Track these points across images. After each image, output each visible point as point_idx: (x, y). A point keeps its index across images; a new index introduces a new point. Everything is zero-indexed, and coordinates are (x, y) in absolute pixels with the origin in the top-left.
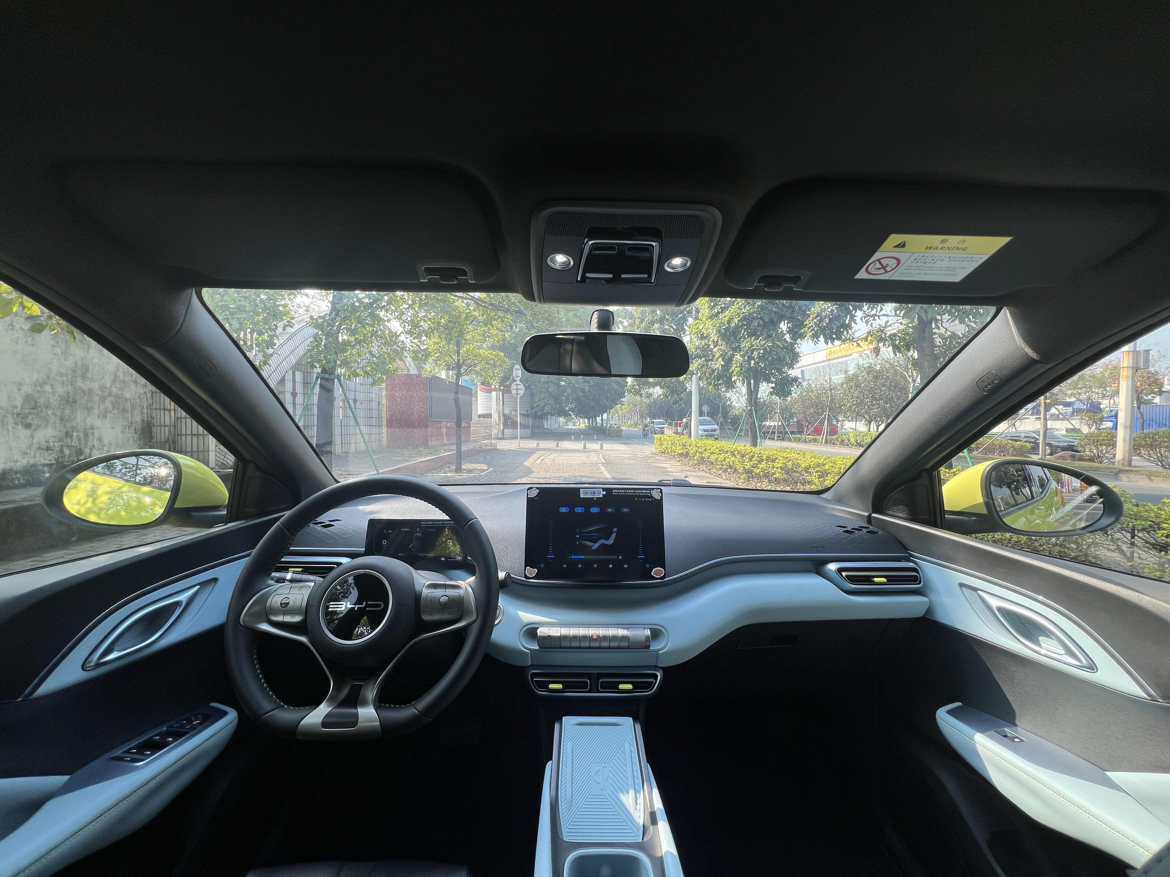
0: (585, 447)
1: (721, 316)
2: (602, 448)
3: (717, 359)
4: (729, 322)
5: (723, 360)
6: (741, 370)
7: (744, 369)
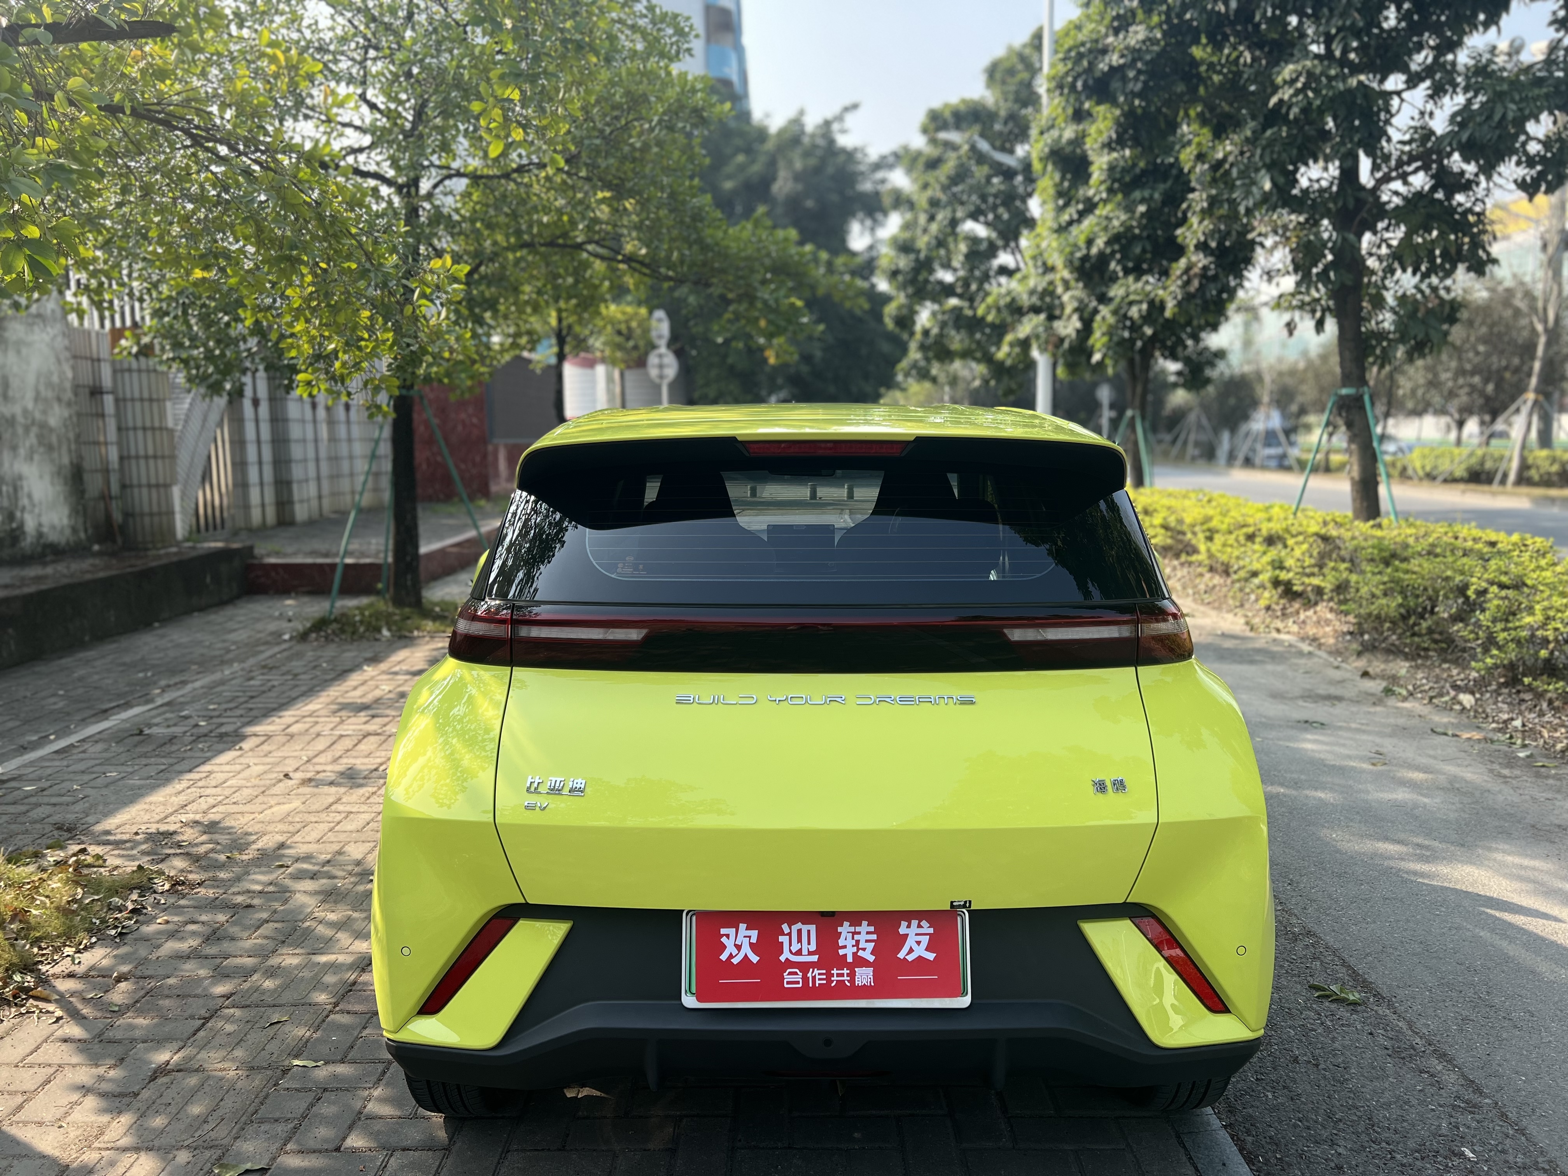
0: (814, 495)
1: (1075, 230)
2: (851, 496)
3: (1069, 317)
4: (1090, 242)
5: (1081, 319)
6: (1110, 340)
7: (1115, 339)
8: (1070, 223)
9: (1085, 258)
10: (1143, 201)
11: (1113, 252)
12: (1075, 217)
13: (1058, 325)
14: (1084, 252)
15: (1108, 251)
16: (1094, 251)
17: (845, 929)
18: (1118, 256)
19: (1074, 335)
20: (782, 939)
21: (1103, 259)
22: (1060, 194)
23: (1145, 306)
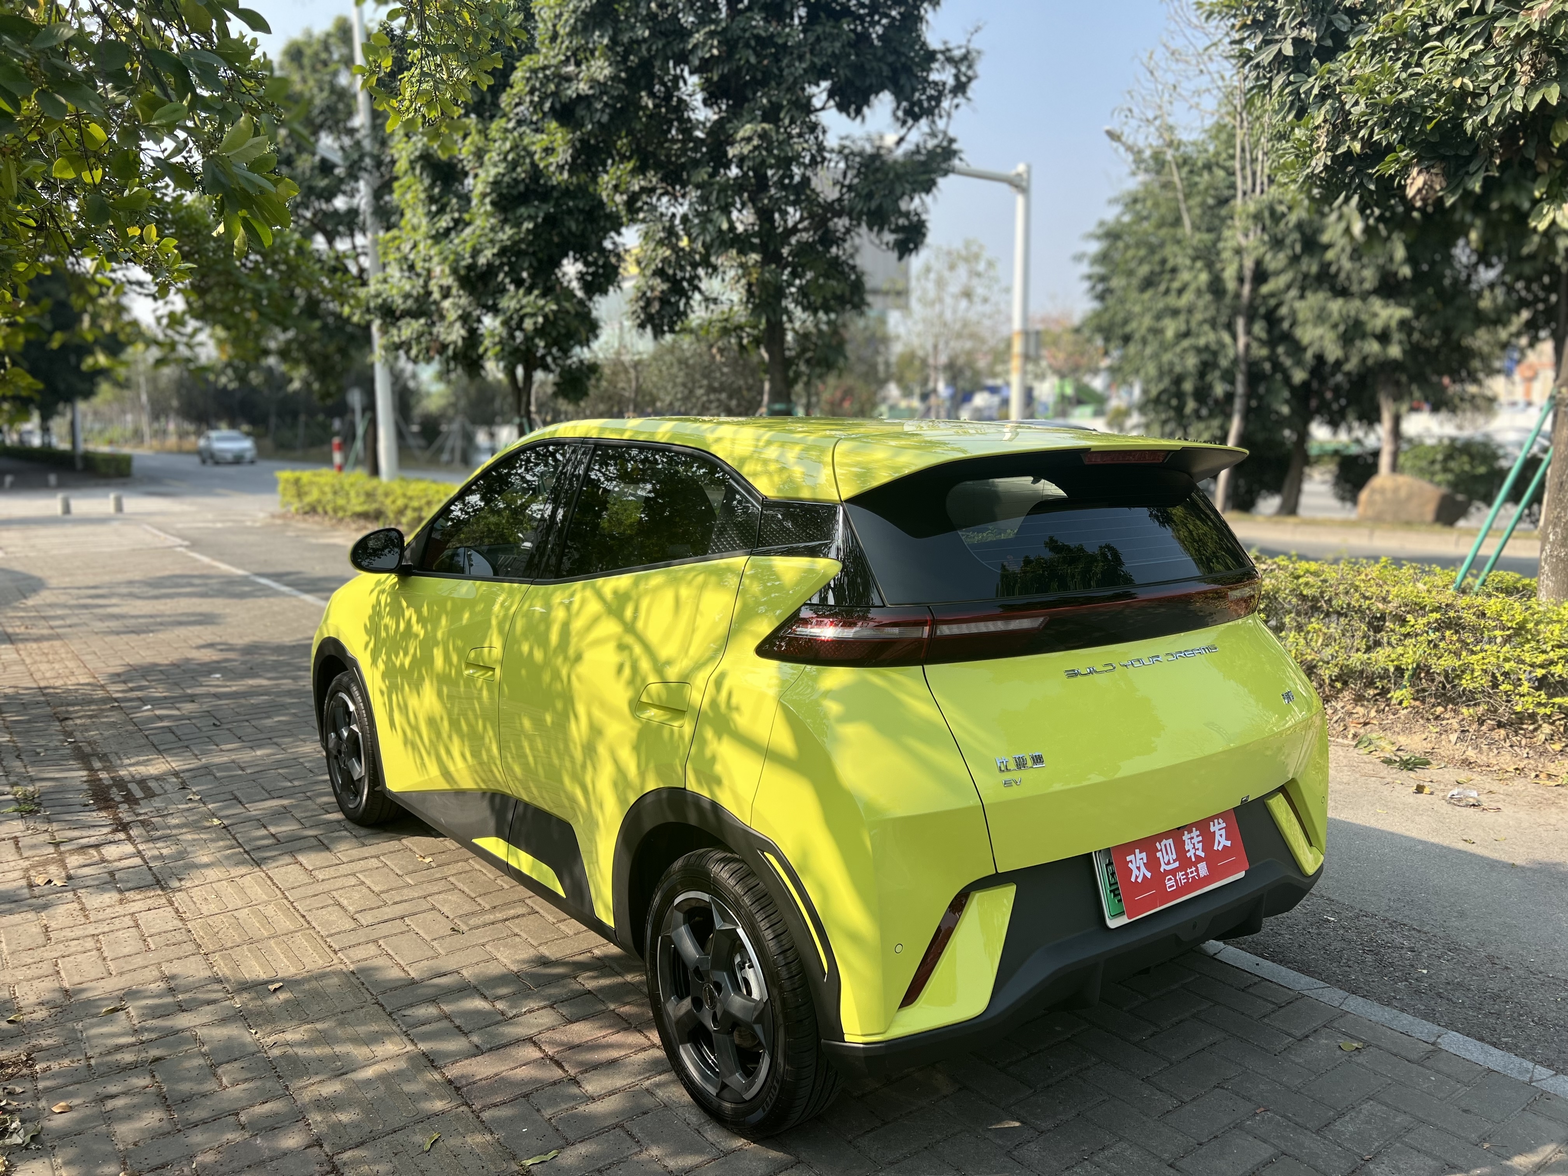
1: (455, 239)
3: (452, 324)
5: (465, 326)
6: (502, 350)
7: (507, 348)
8: (448, 231)
9: (471, 267)
10: (530, 218)
11: (502, 264)
12: (451, 224)
13: (439, 329)
14: (470, 261)
15: (497, 263)
16: (482, 260)
17: (1186, 837)
18: (506, 268)
19: (460, 343)
20: (1159, 854)
21: (491, 270)
22: (432, 200)
23: (540, 320)
